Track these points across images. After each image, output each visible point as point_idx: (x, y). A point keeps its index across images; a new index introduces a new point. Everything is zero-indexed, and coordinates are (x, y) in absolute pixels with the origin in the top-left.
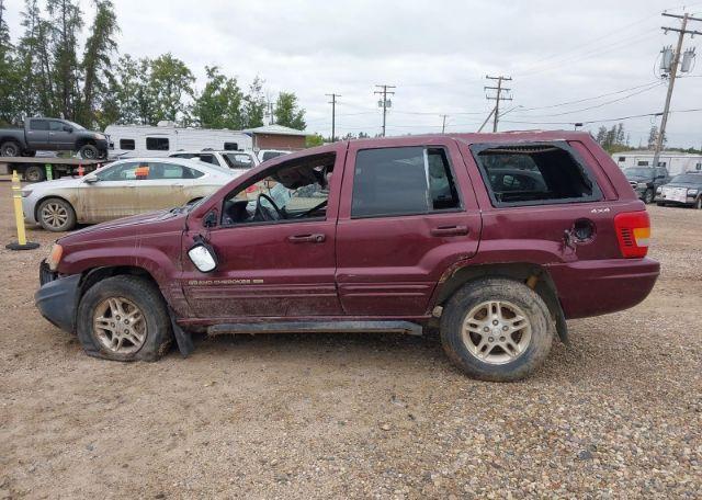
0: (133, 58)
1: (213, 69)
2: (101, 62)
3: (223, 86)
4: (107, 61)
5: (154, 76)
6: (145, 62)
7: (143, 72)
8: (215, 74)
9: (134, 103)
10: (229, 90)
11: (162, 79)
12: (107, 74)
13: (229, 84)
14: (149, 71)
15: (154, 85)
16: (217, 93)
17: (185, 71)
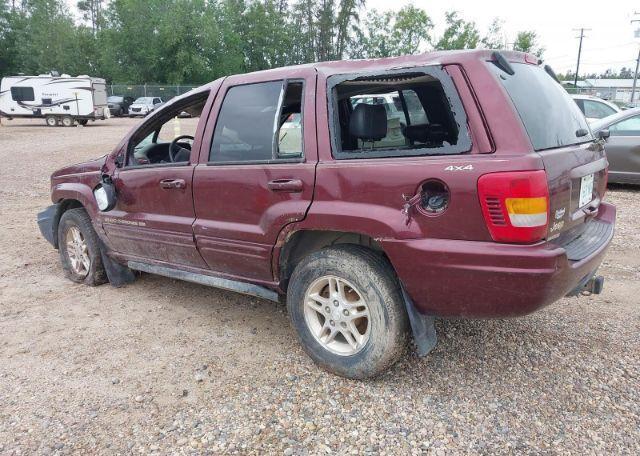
0: (380, 12)
1: (452, 15)
2: (352, 17)
3: (461, 30)
4: (356, 17)
5: (396, 27)
6: (388, 15)
7: (386, 24)
8: (453, 19)
9: (377, 53)
10: (466, 34)
11: (404, 30)
12: (355, 28)
13: (467, 27)
14: (393, 22)
15: (397, 34)
16: (455, 37)
17: (425, 19)
